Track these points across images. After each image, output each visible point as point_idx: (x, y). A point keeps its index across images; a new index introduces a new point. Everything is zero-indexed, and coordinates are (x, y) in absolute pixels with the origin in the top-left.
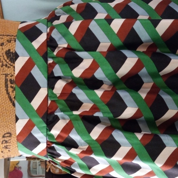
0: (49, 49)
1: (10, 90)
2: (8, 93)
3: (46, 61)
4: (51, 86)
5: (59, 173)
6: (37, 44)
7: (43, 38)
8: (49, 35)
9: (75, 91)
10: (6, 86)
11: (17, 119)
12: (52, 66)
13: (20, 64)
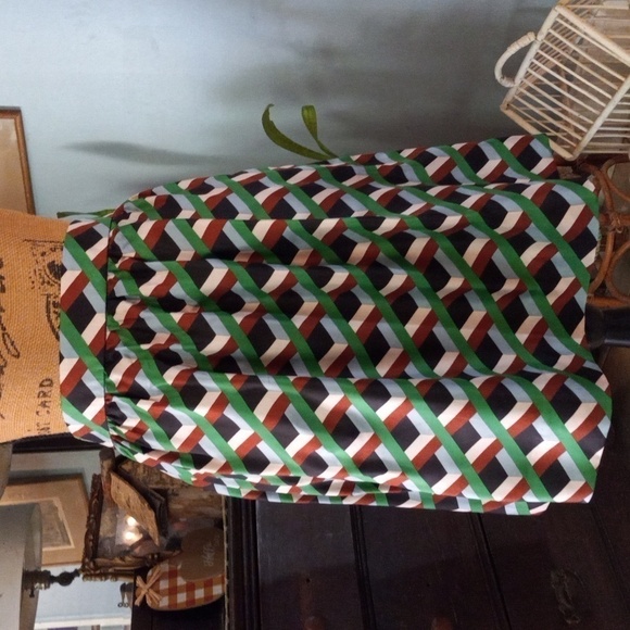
0: (110, 259)
1: (53, 316)
2: (50, 321)
3: (105, 276)
4: (110, 311)
5: (169, 606)
6: (92, 253)
7: (102, 245)
8: (111, 241)
9: (144, 314)
10: (48, 311)
11: (61, 358)
12: (113, 282)
13: (67, 280)
